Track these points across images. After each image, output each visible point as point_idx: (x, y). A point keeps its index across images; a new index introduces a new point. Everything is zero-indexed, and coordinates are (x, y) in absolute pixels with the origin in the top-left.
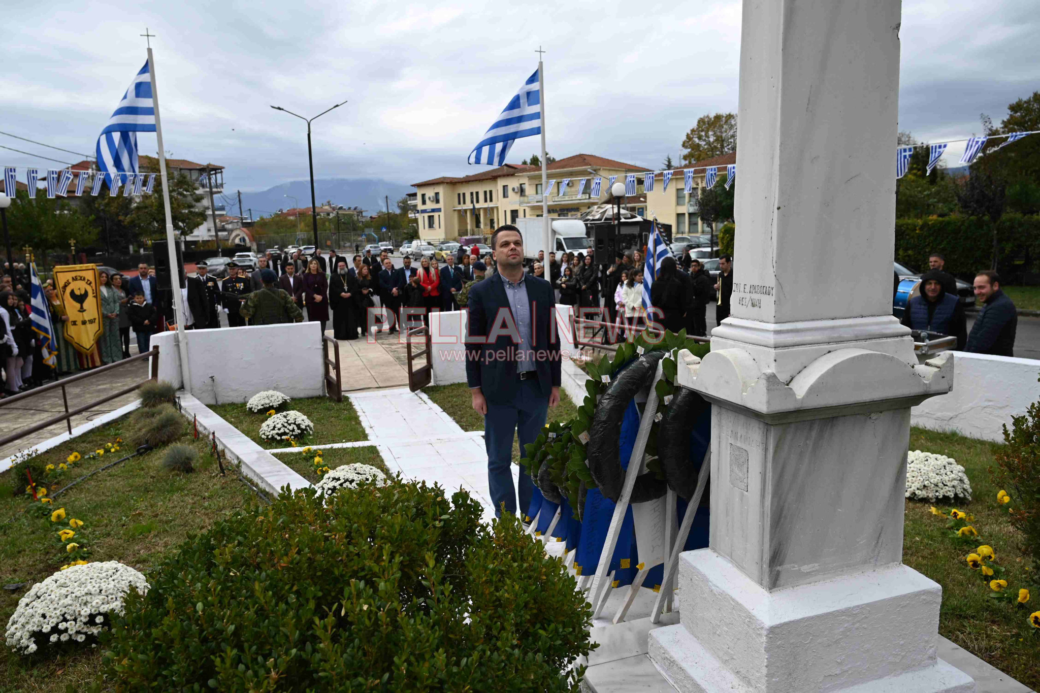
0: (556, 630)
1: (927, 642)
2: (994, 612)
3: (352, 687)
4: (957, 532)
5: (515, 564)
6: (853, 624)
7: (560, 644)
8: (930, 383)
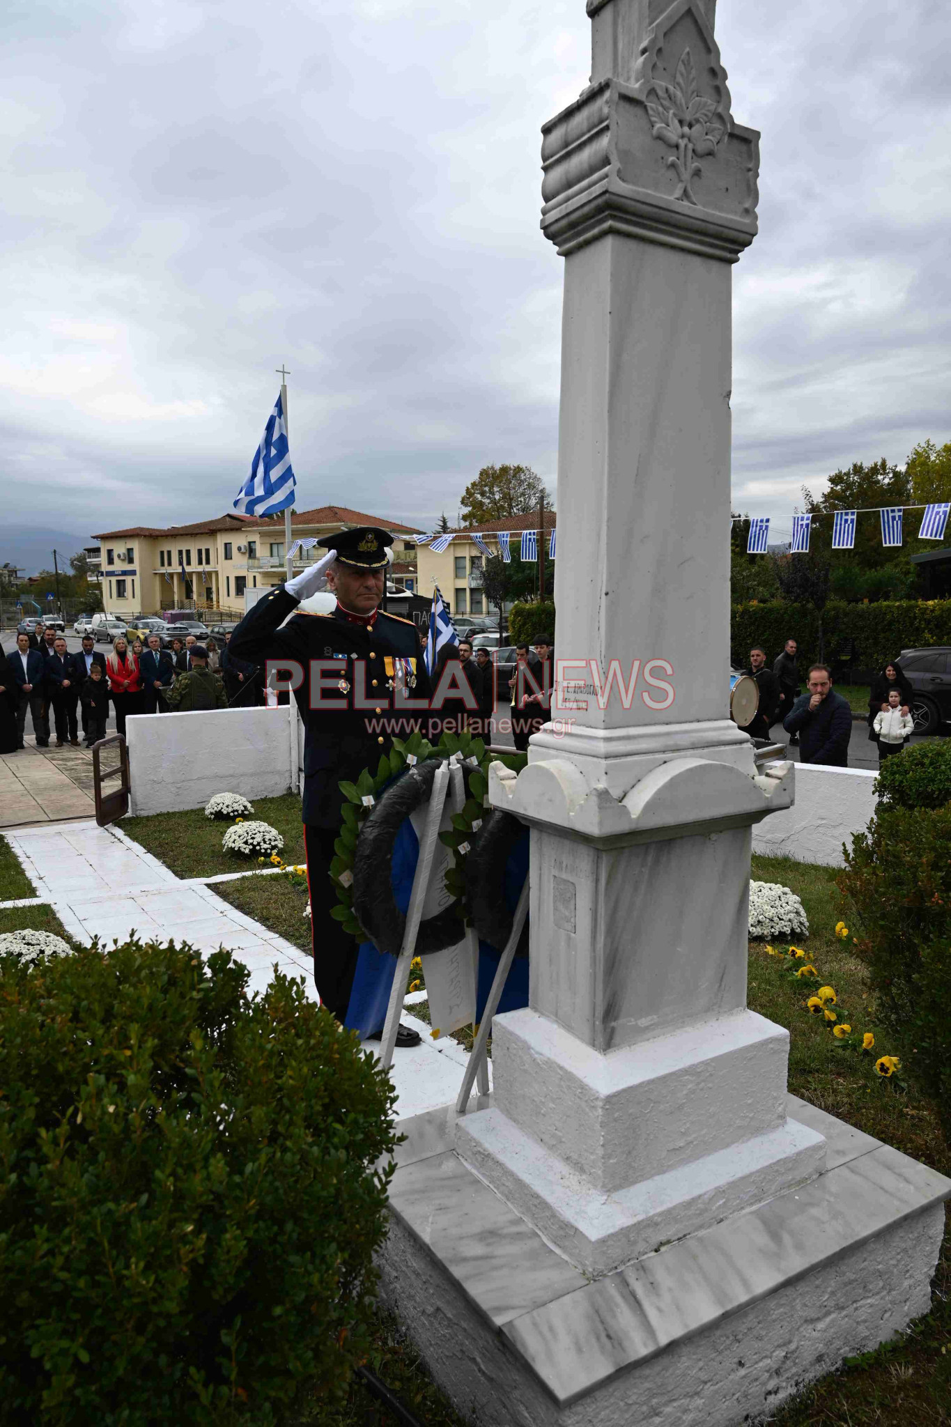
0: (356, 1122)
1: (775, 1098)
2: (839, 1062)
3: (100, 1216)
4: (796, 974)
5: (300, 1042)
6: (698, 1084)
7: (361, 1140)
8: (771, 797)
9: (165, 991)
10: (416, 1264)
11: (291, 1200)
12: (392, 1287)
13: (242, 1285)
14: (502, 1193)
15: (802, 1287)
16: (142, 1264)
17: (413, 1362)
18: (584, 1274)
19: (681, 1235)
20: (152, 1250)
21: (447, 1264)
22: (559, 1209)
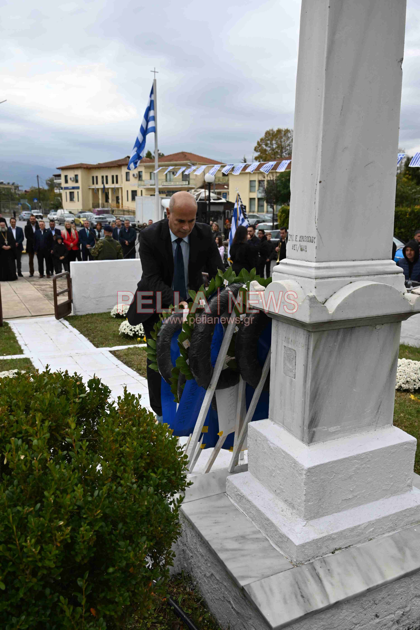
0: (163, 473)
1: (406, 475)
3: (12, 513)
5: (134, 429)
6: (362, 465)
7: (165, 483)
8: (414, 305)
9: (59, 397)
10: (202, 550)
11: (122, 512)
12: (189, 561)
13: (93, 555)
14: (250, 517)
15: (414, 578)
16: (33, 541)
17: (199, 600)
18: (291, 562)
19: (347, 546)
20: (40, 533)
21: (217, 552)
22: (279, 527)
